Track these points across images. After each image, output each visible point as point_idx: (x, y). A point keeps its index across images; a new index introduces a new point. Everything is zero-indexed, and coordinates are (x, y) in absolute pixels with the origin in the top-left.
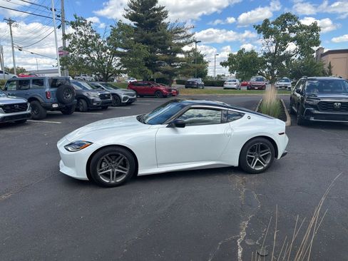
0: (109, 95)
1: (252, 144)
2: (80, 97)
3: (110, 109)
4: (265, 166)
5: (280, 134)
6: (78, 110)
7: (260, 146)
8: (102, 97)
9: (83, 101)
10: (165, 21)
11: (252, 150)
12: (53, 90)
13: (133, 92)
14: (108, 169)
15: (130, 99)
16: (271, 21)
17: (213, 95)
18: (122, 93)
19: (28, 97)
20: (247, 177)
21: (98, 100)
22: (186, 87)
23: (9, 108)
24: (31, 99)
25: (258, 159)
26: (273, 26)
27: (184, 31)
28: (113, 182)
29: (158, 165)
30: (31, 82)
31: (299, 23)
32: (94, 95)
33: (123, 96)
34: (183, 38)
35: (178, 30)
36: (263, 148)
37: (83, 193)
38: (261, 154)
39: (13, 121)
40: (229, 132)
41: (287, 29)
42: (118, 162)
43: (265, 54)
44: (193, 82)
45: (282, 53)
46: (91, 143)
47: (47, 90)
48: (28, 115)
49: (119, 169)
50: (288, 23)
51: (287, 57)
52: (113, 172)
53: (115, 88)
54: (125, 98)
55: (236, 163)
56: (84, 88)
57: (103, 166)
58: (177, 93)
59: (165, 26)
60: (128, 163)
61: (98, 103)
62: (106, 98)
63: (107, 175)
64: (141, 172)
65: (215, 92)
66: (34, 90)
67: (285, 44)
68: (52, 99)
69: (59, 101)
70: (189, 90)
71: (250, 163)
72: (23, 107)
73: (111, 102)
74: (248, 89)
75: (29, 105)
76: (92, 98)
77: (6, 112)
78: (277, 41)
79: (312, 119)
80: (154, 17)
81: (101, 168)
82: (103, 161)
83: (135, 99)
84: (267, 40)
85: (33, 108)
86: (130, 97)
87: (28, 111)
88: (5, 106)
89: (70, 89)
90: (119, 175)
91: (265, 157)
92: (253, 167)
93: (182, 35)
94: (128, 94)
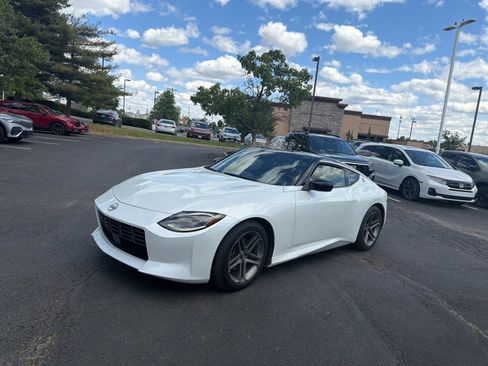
4: (374, 240)
13: (30, 121)
15: (23, 132)
16: (257, 55)
17: (145, 139)
18: (9, 120)
22: (95, 122)
25: (368, 232)
27: (95, 36)
28: (243, 281)
33: (10, 125)
34: (96, 44)
35: (87, 32)
36: (374, 218)
38: (371, 226)
42: (250, 246)
44: (107, 116)
46: (224, 216)
49: (249, 257)
54: (15, 130)
58: (86, 129)
59: (64, 18)
64: (274, 260)
70: (98, 125)
74: (188, 136)
86: (24, 129)
91: (374, 230)
92: (366, 243)
94: (21, 123)
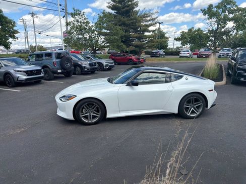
0: (95, 63)
1: (188, 98)
2: (76, 65)
3: (96, 73)
4: (198, 113)
5: (210, 91)
6: (75, 74)
7: (194, 99)
8: (91, 65)
9: (78, 68)
10: (136, 9)
11: (189, 102)
12: (58, 60)
13: (112, 61)
14: (87, 113)
15: (110, 66)
16: (214, 6)
17: (171, 62)
18: (104, 62)
19: (42, 65)
20: (183, 121)
21: (88, 67)
22: (151, 57)
23: (29, 73)
24: (44, 67)
25: (192, 109)
26: (215, 9)
27: (149, 16)
28: (90, 122)
29: (120, 111)
30: (44, 55)
31: (236, 6)
32: (86, 64)
33: (105, 64)
34: (149, 20)
35: (146, 15)
36: (196, 100)
37: (71, 128)
38: (195, 105)
39: (33, 81)
40: (171, 89)
41: (227, 11)
42: (93, 109)
43: (209, 31)
44: (156, 53)
45: (223, 30)
46: (76, 96)
47: (54, 60)
48: (42, 77)
49: (94, 113)
50: (228, 6)
51: (227, 33)
52: (90, 115)
53: (100, 58)
54: (106, 66)
55: (176, 111)
56: (79, 59)
57: (84, 111)
58: (144, 61)
59: (137, 12)
60: (100, 109)
61: (88, 69)
62: (93, 66)
63: (86, 117)
64: (109, 116)
65: (174, 59)
66: (46, 61)
67: (225, 23)
68: (57, 66)
69: (62, 68)
70: (154, 58)
71: (187, 112)
72: (38, 72)
73: (96, 68)
74: (198, 57)
75: (42, 70)
76: (84, 66)
77: (28, 76)
78: (218, 21)
79: (242, 79)
80: (128, 7)
81: (82, 112)
82: (83, 108)
83: (113, 66)
84: (210, 20)
85: (46, 72)
86: (110, 65)
87: (42, 75)
88: (28, 71)
89: (69, 60)
90: (94, 117)
91: (198, 107)
92: (189, 114)
93: (148, 18)
94: (108, 63)
